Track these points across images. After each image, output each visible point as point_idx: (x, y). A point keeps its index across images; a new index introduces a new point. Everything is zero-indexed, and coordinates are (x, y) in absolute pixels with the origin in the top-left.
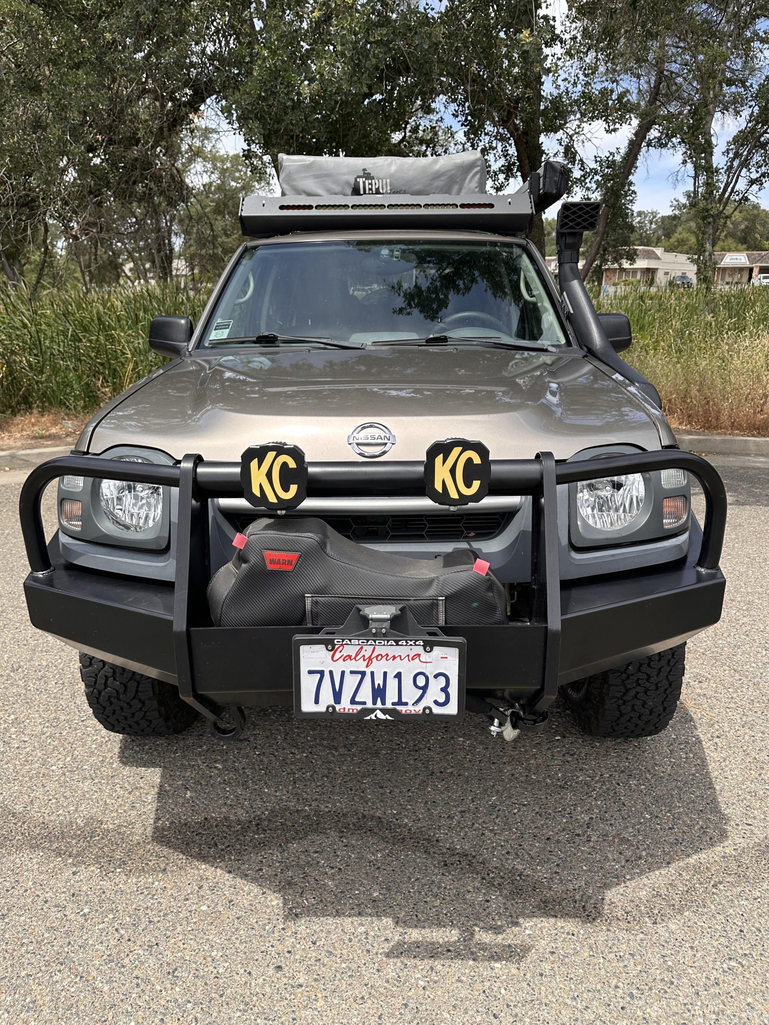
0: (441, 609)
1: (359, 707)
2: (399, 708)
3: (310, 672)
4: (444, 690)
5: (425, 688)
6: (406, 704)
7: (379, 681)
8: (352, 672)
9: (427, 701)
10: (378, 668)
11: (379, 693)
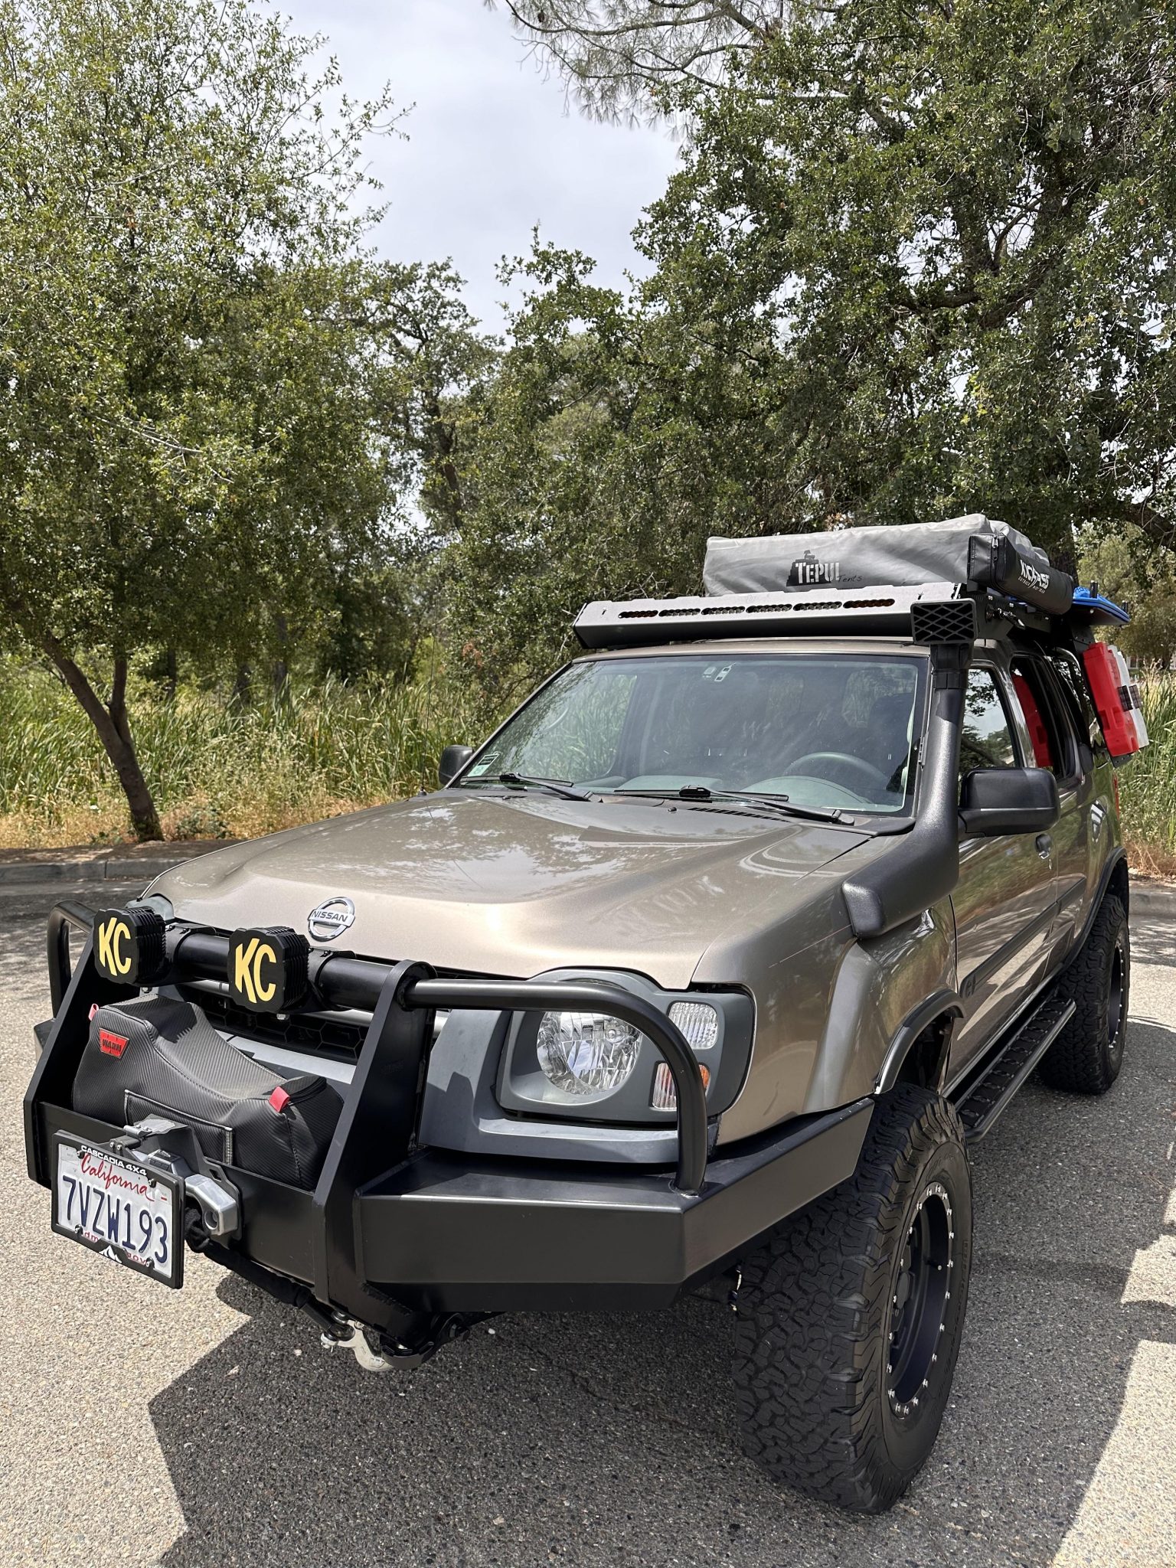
0: (229, 1143)
1: (99, 1237)
2: (129, 1250)
3: (65, 1179)
4: (163, 1240)
5: (148, 1232)
6: (133, 1248)
7: (114, 1210)
8: (95, 1191)
9: (150, 1253)
10: (114, 1192)
11: (113, 1224)
